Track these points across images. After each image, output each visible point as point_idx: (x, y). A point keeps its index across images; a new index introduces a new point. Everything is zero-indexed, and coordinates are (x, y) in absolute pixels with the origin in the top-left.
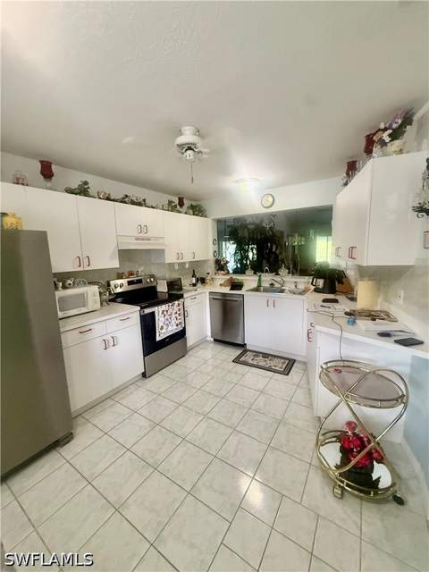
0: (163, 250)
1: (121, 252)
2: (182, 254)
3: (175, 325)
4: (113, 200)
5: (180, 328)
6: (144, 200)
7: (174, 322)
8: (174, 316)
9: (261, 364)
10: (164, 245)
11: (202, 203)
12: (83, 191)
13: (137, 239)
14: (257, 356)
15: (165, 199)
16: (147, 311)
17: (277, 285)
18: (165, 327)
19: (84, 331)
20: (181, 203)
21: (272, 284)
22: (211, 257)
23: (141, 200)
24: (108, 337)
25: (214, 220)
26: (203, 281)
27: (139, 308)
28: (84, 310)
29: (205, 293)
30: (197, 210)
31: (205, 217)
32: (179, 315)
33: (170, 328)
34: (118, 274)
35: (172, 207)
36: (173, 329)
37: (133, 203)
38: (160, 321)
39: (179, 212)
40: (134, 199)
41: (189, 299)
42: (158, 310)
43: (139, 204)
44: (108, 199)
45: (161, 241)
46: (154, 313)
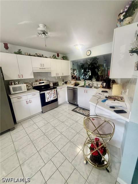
0: (51, 72)
1: (34, 73)
2: (58, 74)
3: (53, 97)
4: (32, 56)
5: (55, 98)
6: (43, 55)
7: (52, 96)
8: (52, 94)
9: (81, 112)
10: (51, 70)
11: (67, 55)
12: (19, 53)
13: (40, 69)
14: (81, 109)
15: (52, 54)
16: (42, 92)
17: (91, 85)
18: (49, 98)
19: (19, 98)
20: (58, 56)
21: (89, 85)
22: (70, 75)
23: (41, 55)
24: (28, 100)
25: (71, 61)
26: (66, 83)
27: (39, 91)
28: (21, 91)
29: (66, 87)
30: (65, 58)
31: (68, 60)
32: (55, 94)
33: (51, 98)
34: (36, 80)
35: (54, 57)
36: (52, 98)
37: (38, 56)
38: (47, 96)
39: (57, 59)
40: (39, 55)
41: (59, 89)
42: (46, 92)
43: (41, 57)
44: (30, 55)
45: (49, 69)
46: (44, 93)
